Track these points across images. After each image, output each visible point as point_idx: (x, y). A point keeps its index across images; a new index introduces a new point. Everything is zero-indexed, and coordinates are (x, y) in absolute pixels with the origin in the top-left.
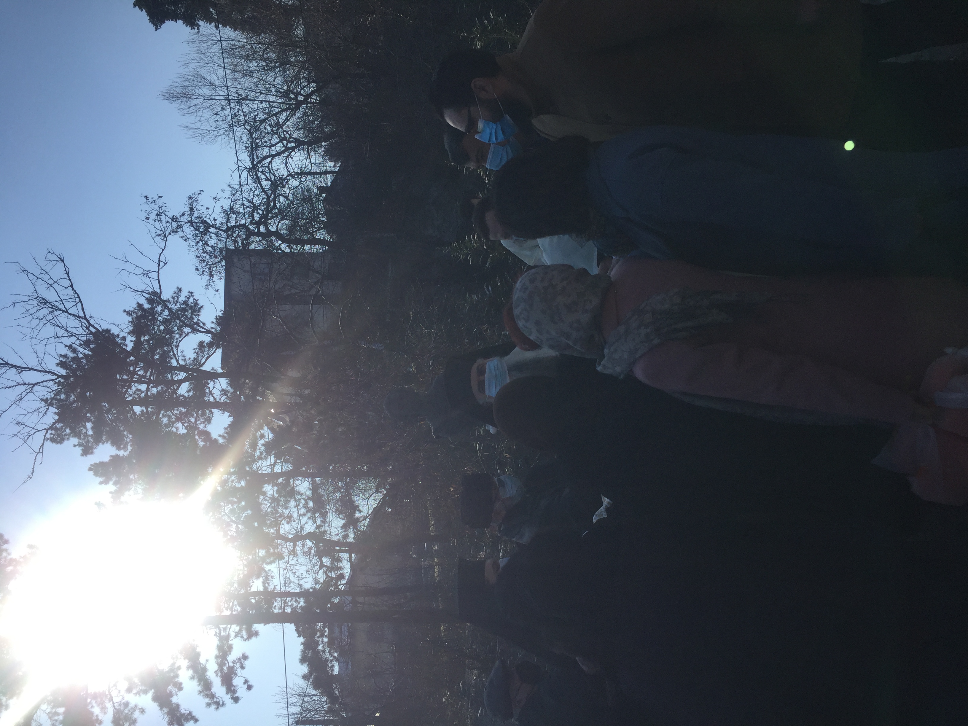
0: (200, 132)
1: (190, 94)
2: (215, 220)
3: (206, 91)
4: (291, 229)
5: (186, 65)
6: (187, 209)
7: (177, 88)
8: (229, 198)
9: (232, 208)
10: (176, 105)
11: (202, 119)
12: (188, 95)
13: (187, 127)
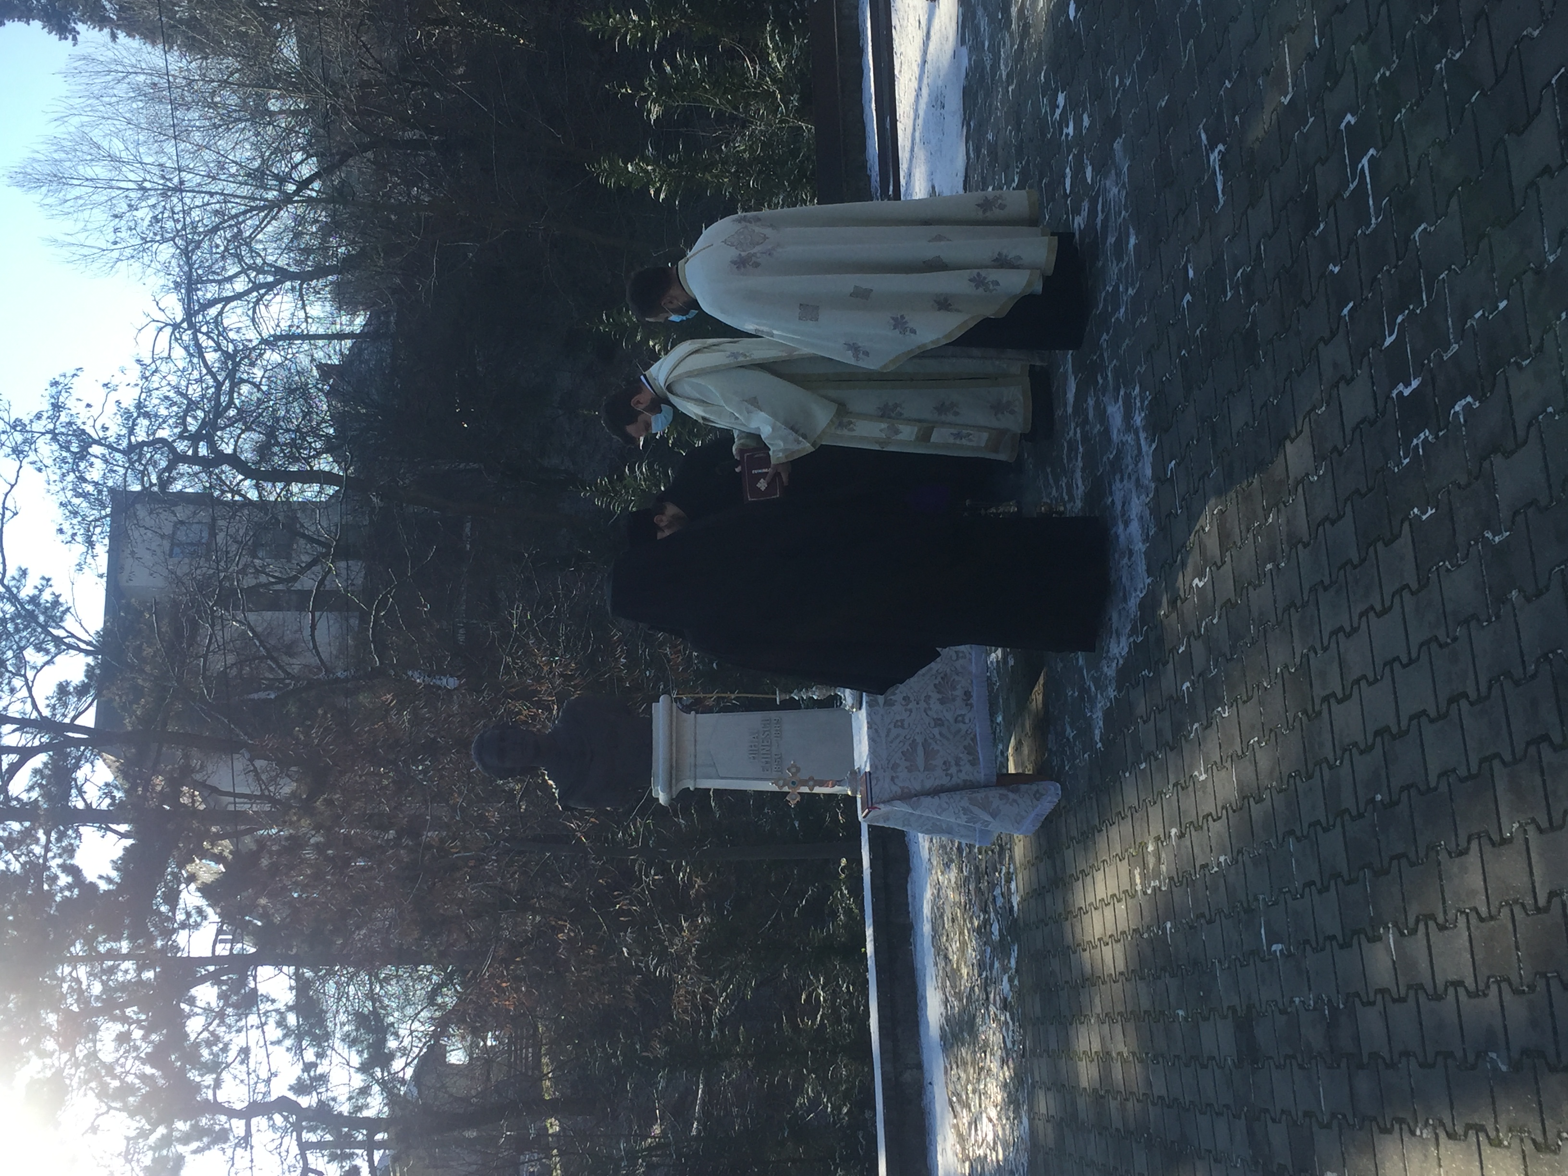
0: (86, 251)
1: (66, 176)
2: (105, 429)
3: (100, 171)
4: (263, 450)
5: (61, 119)
6: (45, 406)
7: (40, 163)
8: (137, 385)
9: (139, 406)
10: (36, 196)
11: (90, 226)
12: (61, 178)
13: (56, 241)
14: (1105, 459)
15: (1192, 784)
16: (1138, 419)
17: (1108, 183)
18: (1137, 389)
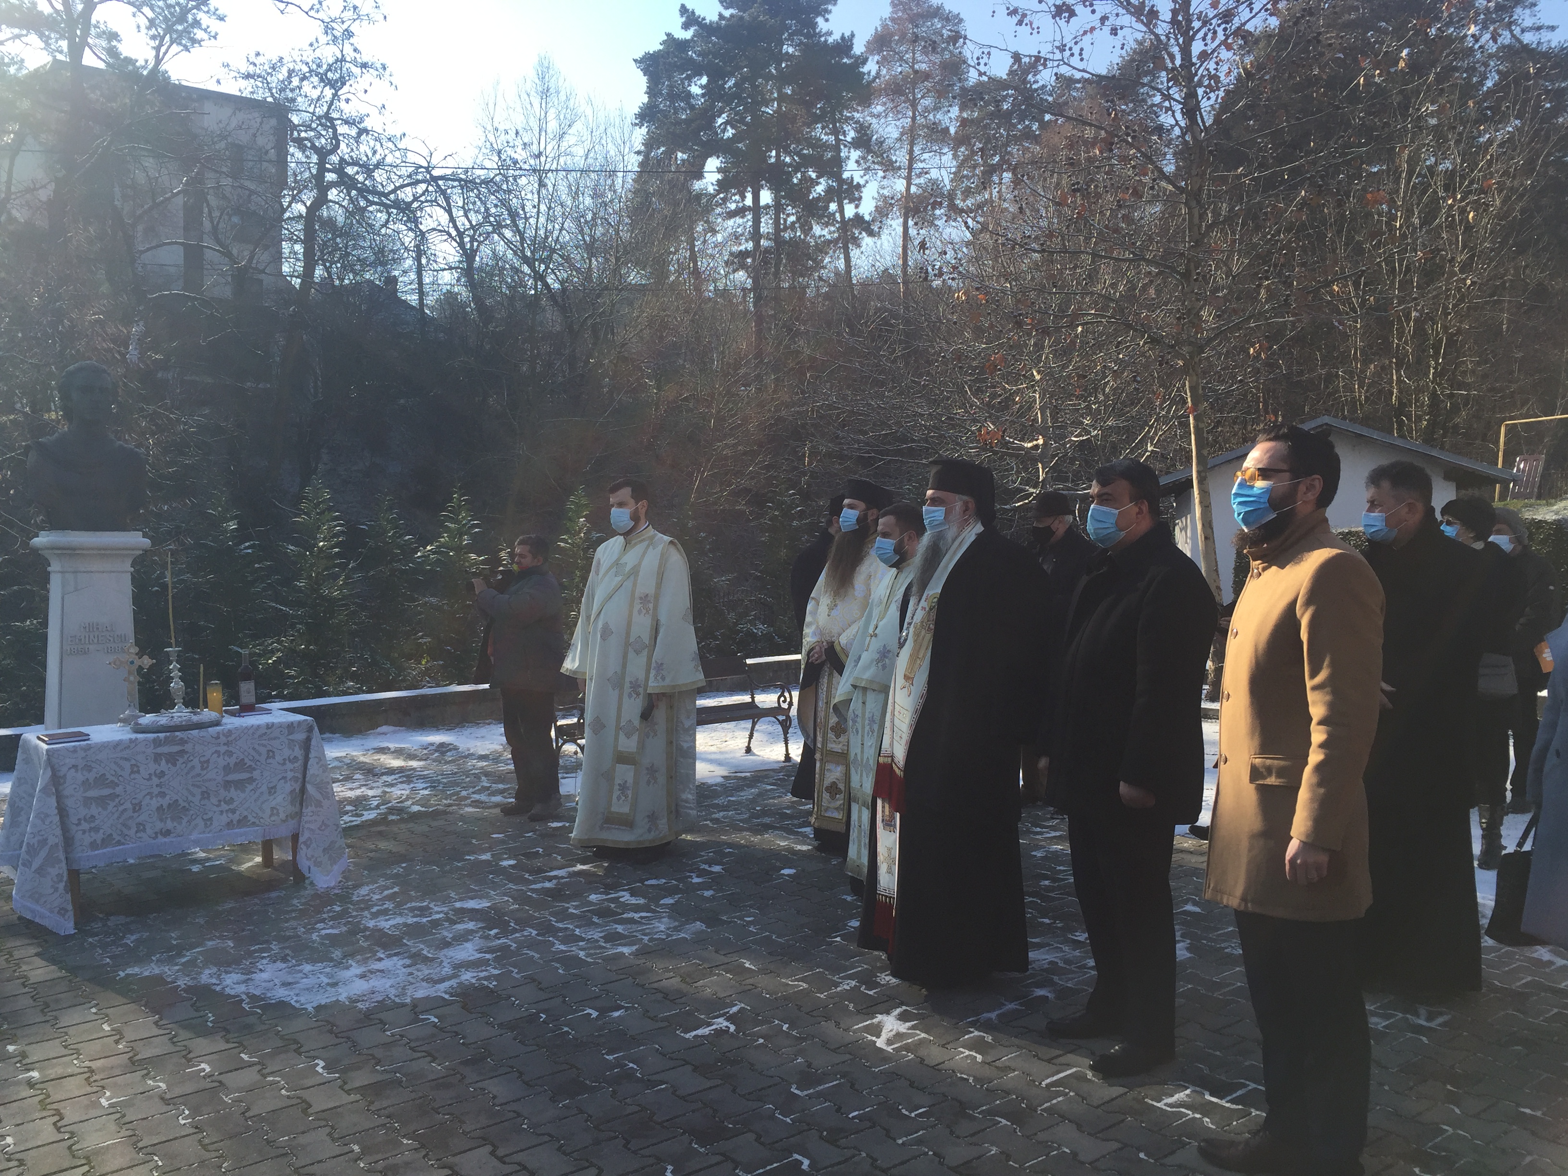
1: (548, 98)
2: (347, 100)
4: (330, 224)
5: (590, 102)
6: (365, 58)
7: (556, 81)
8: (384, 130)
9: (366, 131)
11: (511, 111)
12: (546, 95)
14: (422, 946)
15: (95, 1089)
16: (467, 976)
17: (665, 920)
18: (496, 972)
